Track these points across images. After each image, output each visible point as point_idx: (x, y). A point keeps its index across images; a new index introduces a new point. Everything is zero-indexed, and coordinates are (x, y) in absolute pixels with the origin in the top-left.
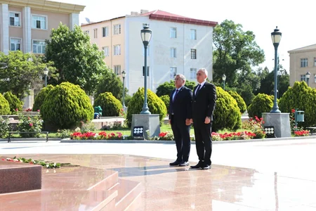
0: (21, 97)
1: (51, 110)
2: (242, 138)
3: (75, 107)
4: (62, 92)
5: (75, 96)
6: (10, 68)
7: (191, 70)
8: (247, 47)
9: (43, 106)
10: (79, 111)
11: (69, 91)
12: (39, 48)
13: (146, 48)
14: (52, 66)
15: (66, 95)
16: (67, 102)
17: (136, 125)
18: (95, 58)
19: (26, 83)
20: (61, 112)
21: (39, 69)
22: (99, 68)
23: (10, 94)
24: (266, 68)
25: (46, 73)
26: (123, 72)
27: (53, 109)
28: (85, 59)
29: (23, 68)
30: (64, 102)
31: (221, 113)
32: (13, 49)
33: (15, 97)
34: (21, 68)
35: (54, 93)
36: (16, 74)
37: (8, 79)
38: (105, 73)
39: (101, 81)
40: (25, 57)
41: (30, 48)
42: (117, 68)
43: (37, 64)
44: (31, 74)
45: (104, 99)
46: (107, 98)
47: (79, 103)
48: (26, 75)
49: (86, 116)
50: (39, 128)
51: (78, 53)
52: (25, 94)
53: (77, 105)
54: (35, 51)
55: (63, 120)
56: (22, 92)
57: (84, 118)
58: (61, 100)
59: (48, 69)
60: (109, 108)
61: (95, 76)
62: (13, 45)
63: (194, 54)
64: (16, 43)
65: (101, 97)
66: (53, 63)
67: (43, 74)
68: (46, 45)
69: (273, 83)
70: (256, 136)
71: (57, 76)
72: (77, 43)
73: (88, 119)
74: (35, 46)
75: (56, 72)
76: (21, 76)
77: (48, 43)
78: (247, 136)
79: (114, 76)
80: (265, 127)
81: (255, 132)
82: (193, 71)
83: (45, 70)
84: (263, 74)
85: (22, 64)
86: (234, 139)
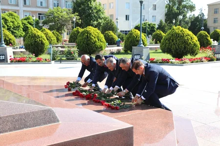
0: (61, 33)
1: (82, 43)
3: (96, 42)
4: (88, 32)
5: (95, 35)
6: (54, 17)
7: (153, 16)
8: (185, 3)
9: (77, 40)
10: (98, 44)
11: (92, 32)
12: (69, 5)
13: (141, 5)
14: (78, 16)
15: (90, 34)
16: (91, 38)
17: (135, 54)
18: (100, 10)
19: (64, 25)
20: (88, 44)
21: (71, 18)
22: (102, 16)
23: (55, 31)
24: (194, 15)
25: (74, 20)
26: (117, 19)
27: (83, 43)
28: (95, 11)
29: (62, 17)
30: (89, 38)
31: (188, 45)
32: (55, 6)
33: (58, 33)
34: (60, 17)
35: (83, 33)
36: (58, 21)
37: (53, 23)
38: (105, 19)
39: (104, 24)
40: (63, 10)
41: (64, 5)
42: (112, 16)
43: (69, 15)
44: (66, 21)
45: (108, 35)
46: (110, 34)
47: (98, 39)
48: (63, 21)
49: (102, 47)
50: (76, 55)
51: (91, 8)
52: (63, 32)
53: (97, 40)
54: (66, 7)
55: (89, 49)
56: (61, 30)
57: (101, 48)
58: (88, 37)
59: (75, 17)
61: (100, 21)
62: (54, 3)
63: (155, 7)
64: (56, 2)
65: (106, 34)
66: (77, 14)
67: (72, 20)
68: (72, 4)
69: (198, 23)
70: (211, 60)
71: (80, 22)
72: (91, 2)
73: (103, 48)
74: (66, 4)
75: (80, 19)
76: (60, 21)
77: (74, 2)
78: (205, 60)
79: (111, 21)
80: (215, 53)
81: (209, 57)
82: (154, 18)
83: (74, 18)
84: (192, 18)
85: (61, 14)
86: (197, 62)
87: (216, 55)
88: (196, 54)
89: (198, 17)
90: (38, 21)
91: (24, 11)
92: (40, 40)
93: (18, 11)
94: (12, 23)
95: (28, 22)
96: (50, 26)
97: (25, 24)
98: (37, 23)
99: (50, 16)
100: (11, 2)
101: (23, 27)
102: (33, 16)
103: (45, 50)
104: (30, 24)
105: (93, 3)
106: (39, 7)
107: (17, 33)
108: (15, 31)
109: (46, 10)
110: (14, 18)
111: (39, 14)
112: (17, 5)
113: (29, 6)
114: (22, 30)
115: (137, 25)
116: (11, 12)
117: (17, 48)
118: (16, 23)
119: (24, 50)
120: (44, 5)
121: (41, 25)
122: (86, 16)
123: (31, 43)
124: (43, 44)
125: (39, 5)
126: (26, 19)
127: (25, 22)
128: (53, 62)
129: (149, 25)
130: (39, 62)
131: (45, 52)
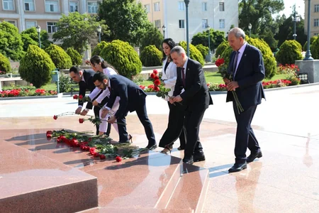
0: (81, 52)
2: (279, 86)
3: (125, 62)
5: (125, 52)
6: (71, 28)
7: (220, 20)
10: (129, 65)
11: (120, 48)
12: (93, 8)
13: (187, 6)
14: (105, 24)
15: (117, 51)
16: (119, 57)
18: (139, 14)
19: (85, 39)
21: (94, 28)
22: (143, 22)
23: (72, 49)
24: (284, 15)
25: (100, 30)
26: (163, 27)
29: (81, 26)
30: (116, 58)
32: (72, 11)
33: (76, 51)
34: (79, 27)
35: (107, 50)
36: (76, 32)
37: (70, 37)
38: (148, 27)
39: (145, 34)
40: (82, 17)
41: (85, 9)
42: (158, 22)
43: (92, 23)
44: (88, 32)
45: (149, 51)
46: (151, 50)
47: (129, 58)
48: (83, 33)
49: (135, 70)
51: (126, 11)
52: (84, 49)
53: (128, 60)
54: (89, 12)
56: (81, 47)
57: (134, 72)
58: (114, 56)
59: (101, 27)
60: (153, 59)
61: (140, 30)
62: (72, 7)
63: (222, 7)
64: (74, 5)
65: (146, 50)
66: (104, 21)
67: (97, 31)
68: (98, 6)
69: (290, 28)
70: (292, 83)
71: (109, 33)
72: (126, 4)
73: (138, 72)
74: (89, 7)
75: (108, 29)
76: (80, 33)
77: (100, 4)
78: (283, 84)
79: (156, 30)
80: (299, 74)
81: (290, 80)
82: (222, 22)
83: (98, 28)
84: (281, 21)
85: (80, 23)
86: (271, 87)
87: (300, 76)
88: (272, 76)
89: (290, 18)
90: (46, 34)
91: (26, 20)
92: (41, 63)
93: (17, 20)
94: (6, 39)
95: (32, 37)
96: (65, 41)
97: (26, 40)
98: (45, 37)
99: (63, 25)
100: (6, 7)
101: (23, 44)
102: (37, 28)
103: (50, 77)
104: (35, 39)
105: (129, 4)
106: (49, 13)
107: (15, 53)
108: (11, 51)
109: (59, 17)
110: (10, 31)
111: (49, 23)
112: (16, 12)
113: (33, 13)
114: (22, 48)
115: (196, 34)
116: (5, 22)
117: (9, 75)
118: (12, 38)
119: (19, 79)
120: (56, 9)
121: (51, 39)
122: (119, 25)
123: (28, 68)
124: (46, 68)
125: (48, 10)
126: (27, 32)
127: (27, 36)
128: (60, 95)
129: (214, 33)
130: (39, 95)
131: (51, 80)
